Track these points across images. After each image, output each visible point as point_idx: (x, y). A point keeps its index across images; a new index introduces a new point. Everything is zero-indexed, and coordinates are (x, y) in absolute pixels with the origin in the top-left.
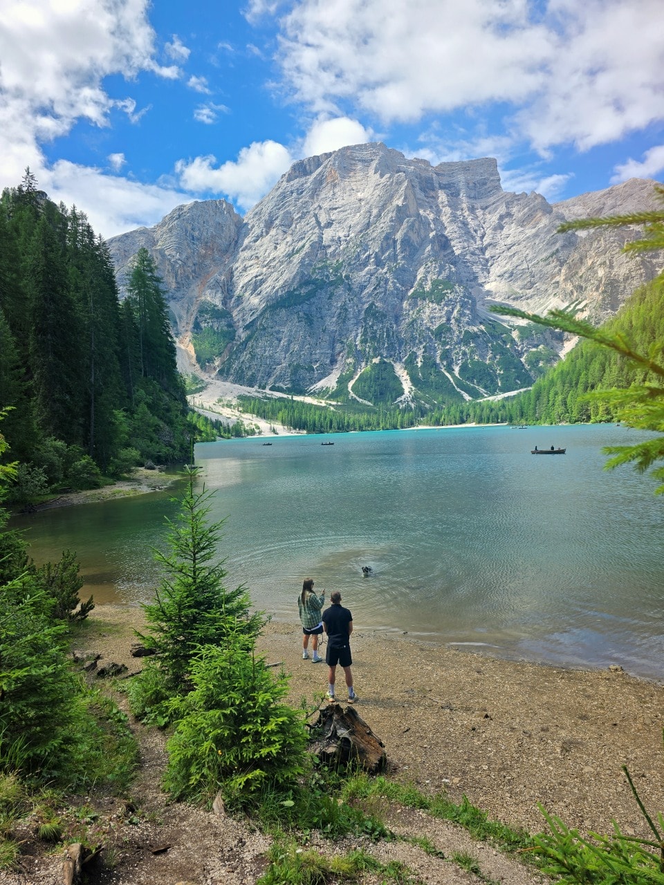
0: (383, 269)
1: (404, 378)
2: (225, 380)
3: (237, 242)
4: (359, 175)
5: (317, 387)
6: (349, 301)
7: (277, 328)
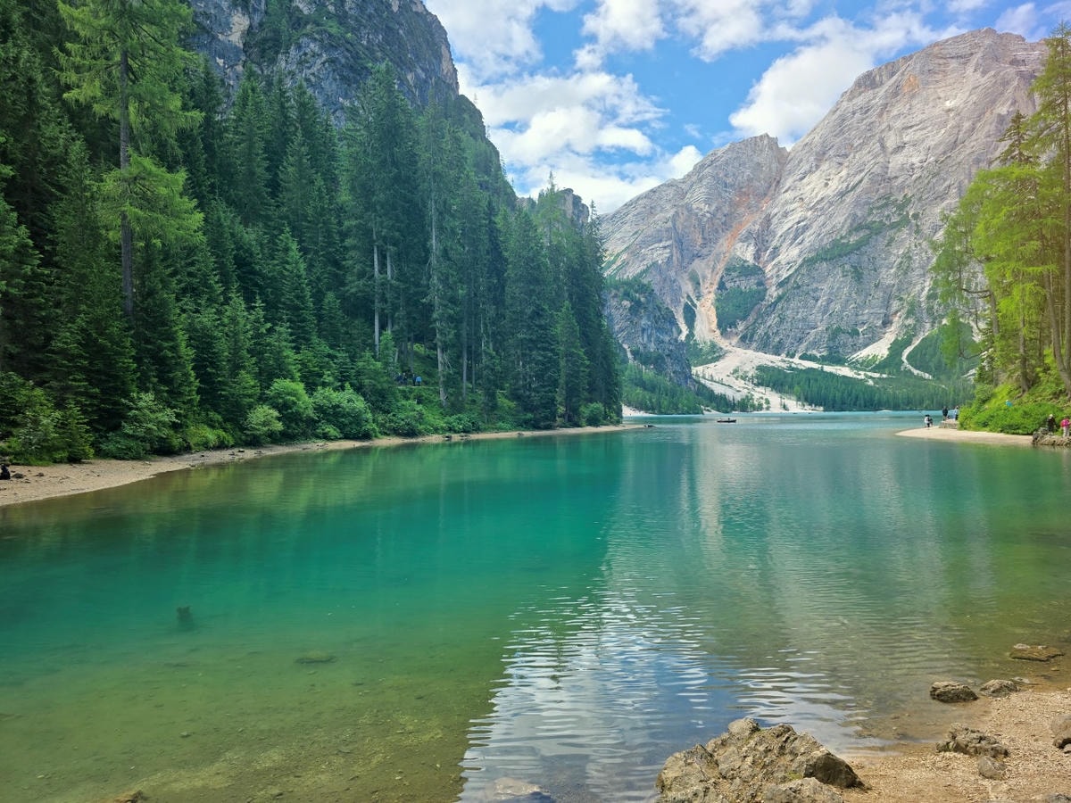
2: (748, 348)
3: (778, 182)
4: (951, 77)
5: (862, 356)
6: (916, 246)
7: (815, 285)
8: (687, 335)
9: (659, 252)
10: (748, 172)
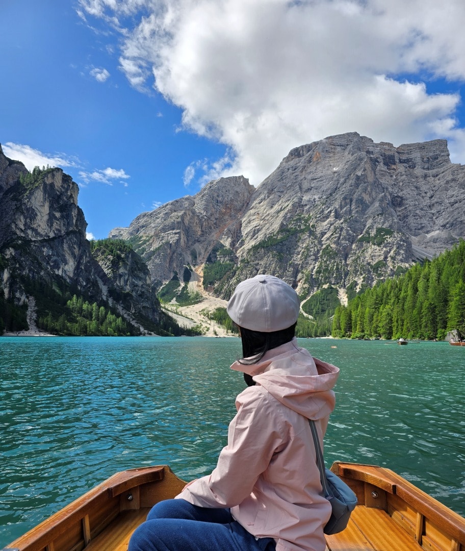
0: (340, 220)
1: (344, 300)
2: (218, 297)
3: (248, 204)
4: (337, 156)
6: (312, 243)
7: (257, 262)
8: (184, 287)
10: (231, 196)
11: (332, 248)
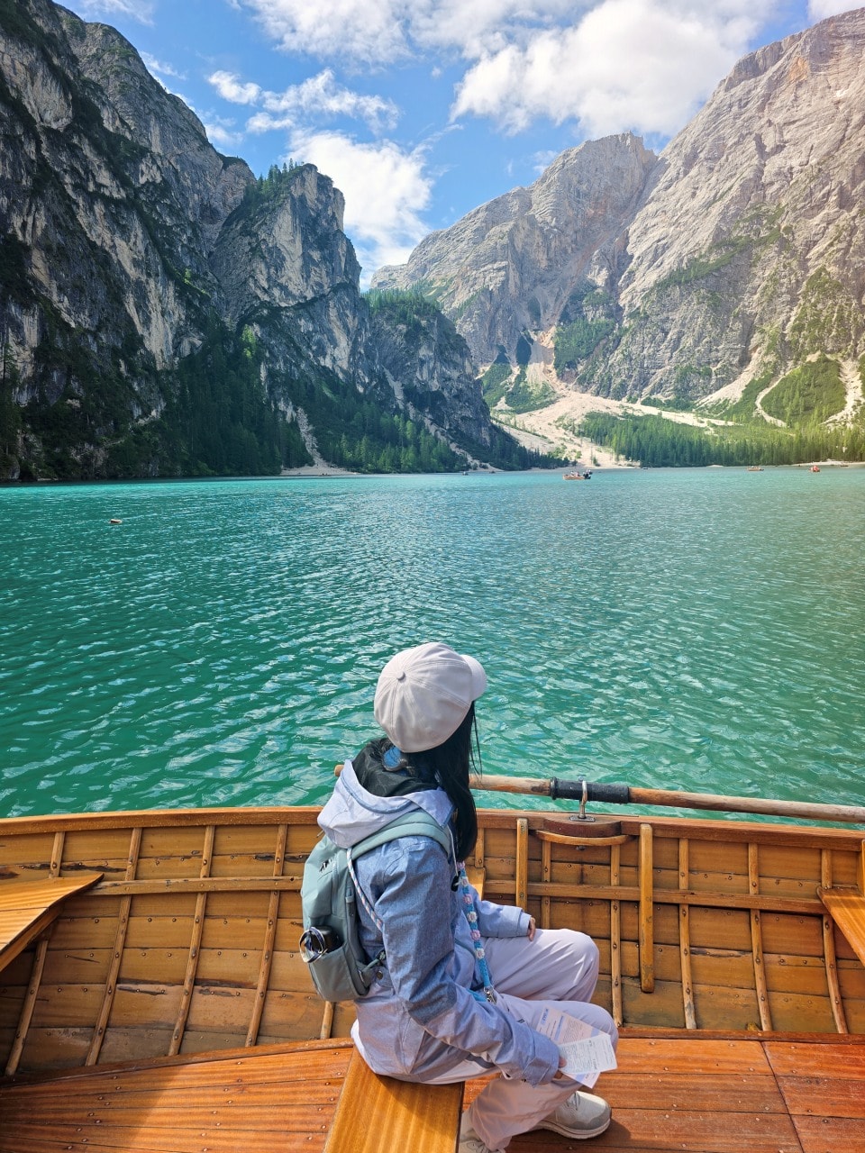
0: (850, 210)
1: (853, 385)
2: (585, 391)
4: (846, 61)
5: (712, 400)
6: (785, 267)
7: (665, 314)
8: (518, 376)
9: (491, 275)
11: (829, 274)
